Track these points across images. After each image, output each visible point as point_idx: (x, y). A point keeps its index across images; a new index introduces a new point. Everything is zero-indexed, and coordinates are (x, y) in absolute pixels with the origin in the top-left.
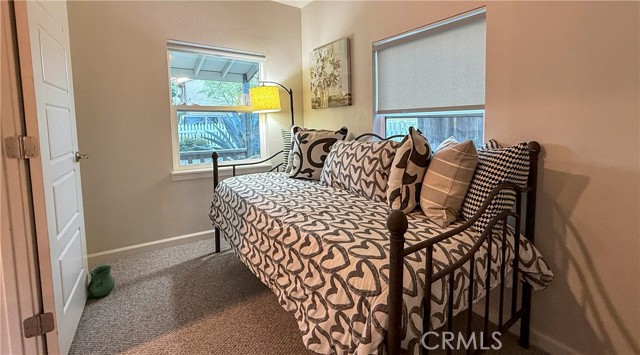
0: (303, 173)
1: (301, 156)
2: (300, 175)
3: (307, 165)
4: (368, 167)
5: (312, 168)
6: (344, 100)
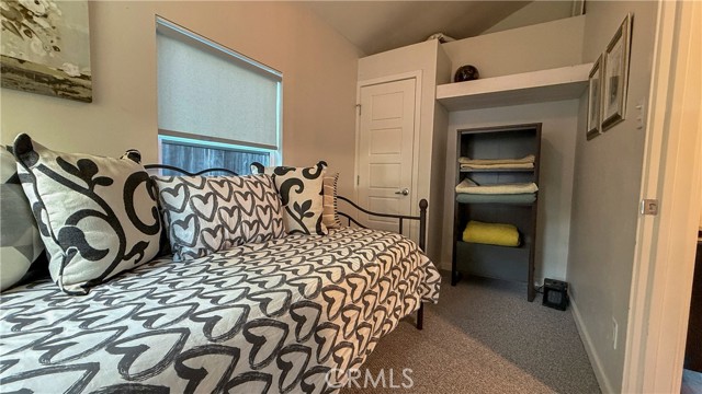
0: (127, 258)
1: (111, 219)
2: (123, 265)
3: (134, 236)
6: (72, 85)
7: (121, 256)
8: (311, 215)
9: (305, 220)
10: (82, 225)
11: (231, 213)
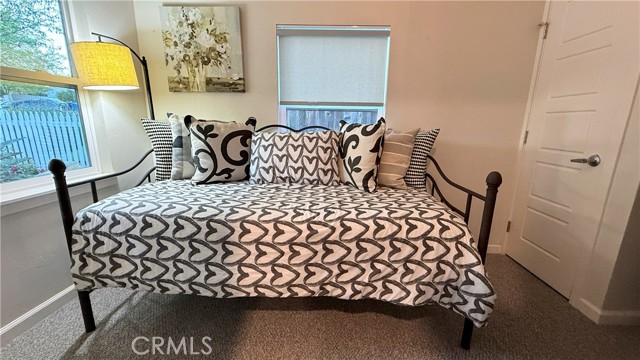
0: (219, 174)
1: (212, 155)
2: (215, 178)
3: (223, 164)
4: (324, 156)
5: (232, 167)
6: (236, 85)
7: (214, 173)
8: (359, 170)
9: (354, 174)
10: (200, 155)
11: (281, 159)
